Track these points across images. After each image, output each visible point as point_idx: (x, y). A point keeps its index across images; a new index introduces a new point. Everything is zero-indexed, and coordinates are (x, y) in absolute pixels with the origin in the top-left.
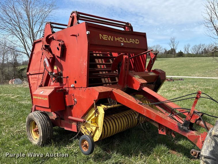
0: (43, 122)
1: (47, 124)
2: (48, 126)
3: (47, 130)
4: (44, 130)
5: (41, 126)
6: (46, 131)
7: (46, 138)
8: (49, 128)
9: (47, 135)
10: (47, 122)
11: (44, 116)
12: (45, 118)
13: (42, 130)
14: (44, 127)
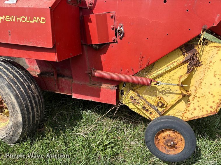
0: (18, 88)
1: (31, 91)
2: (34, 97)
3: (34, 105)
4: (27, 107)
5: (17, 97)
6: (30, 109)
7: (31, 123)
8: (37, 99)
9: (34, 116)
10: (29, 86)
11: (17, 72)
12: (21, 76)
13: (20, 107)
14: (24, 99)
